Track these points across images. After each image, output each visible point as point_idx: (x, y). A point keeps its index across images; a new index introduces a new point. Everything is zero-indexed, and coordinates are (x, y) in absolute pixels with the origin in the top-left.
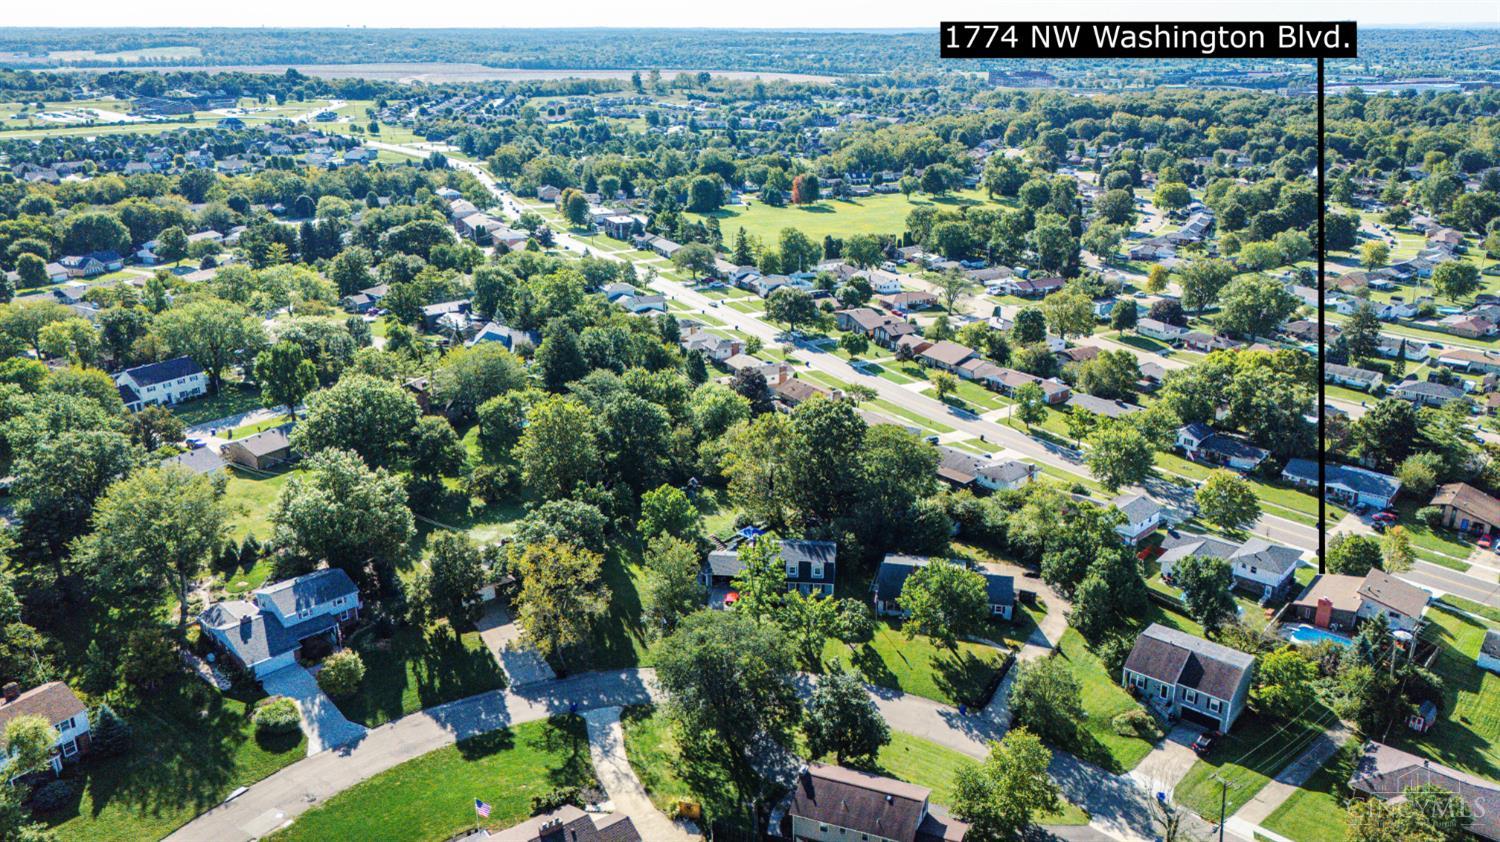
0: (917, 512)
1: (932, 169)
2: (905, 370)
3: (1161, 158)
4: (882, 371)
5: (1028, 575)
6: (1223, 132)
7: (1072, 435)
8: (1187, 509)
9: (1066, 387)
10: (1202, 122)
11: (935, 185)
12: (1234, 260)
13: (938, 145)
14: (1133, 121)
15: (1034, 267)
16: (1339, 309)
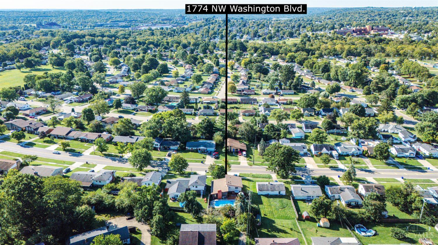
0: (78, 214)
1: (27, 60)
2: (45, 142)
3: (106, 50)
4: (35, 144)
5: (129, 219)
6: (120, 41)
7: (120, 153)
8: (165, 169)
9: (109, 135)
10: (113, 38)
11: (30, 65)
12: (140, 80)
13: (26, 50)
14: (92, 39)
15: (79, 91)
16: (174, 91)
